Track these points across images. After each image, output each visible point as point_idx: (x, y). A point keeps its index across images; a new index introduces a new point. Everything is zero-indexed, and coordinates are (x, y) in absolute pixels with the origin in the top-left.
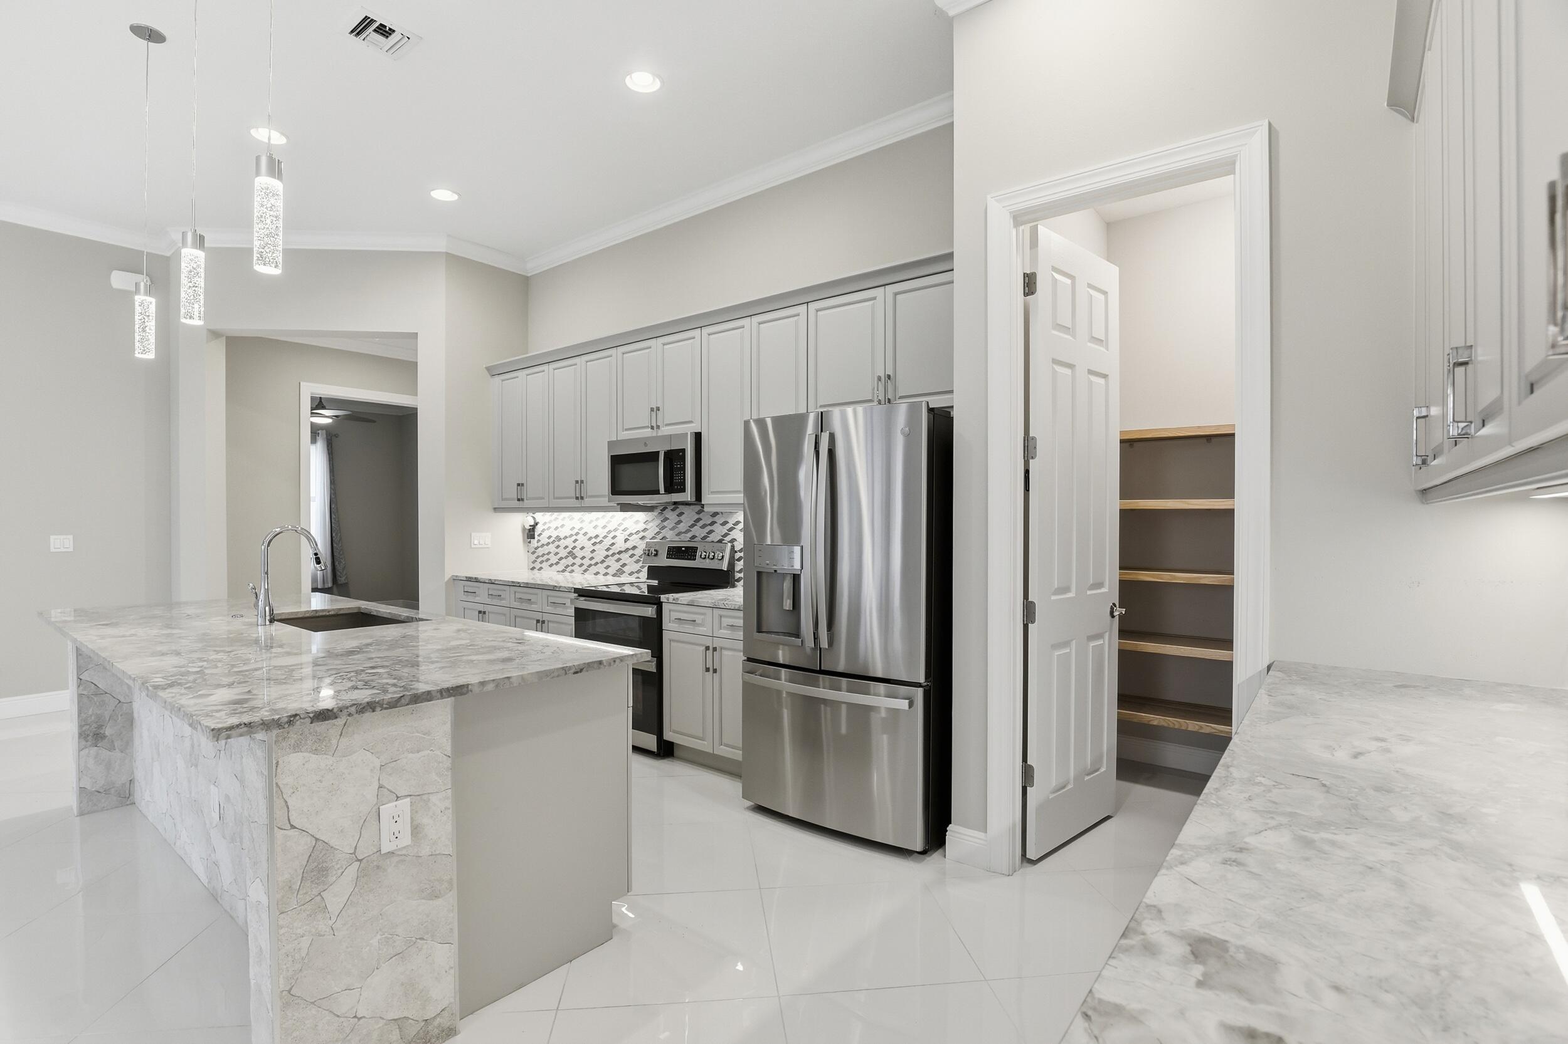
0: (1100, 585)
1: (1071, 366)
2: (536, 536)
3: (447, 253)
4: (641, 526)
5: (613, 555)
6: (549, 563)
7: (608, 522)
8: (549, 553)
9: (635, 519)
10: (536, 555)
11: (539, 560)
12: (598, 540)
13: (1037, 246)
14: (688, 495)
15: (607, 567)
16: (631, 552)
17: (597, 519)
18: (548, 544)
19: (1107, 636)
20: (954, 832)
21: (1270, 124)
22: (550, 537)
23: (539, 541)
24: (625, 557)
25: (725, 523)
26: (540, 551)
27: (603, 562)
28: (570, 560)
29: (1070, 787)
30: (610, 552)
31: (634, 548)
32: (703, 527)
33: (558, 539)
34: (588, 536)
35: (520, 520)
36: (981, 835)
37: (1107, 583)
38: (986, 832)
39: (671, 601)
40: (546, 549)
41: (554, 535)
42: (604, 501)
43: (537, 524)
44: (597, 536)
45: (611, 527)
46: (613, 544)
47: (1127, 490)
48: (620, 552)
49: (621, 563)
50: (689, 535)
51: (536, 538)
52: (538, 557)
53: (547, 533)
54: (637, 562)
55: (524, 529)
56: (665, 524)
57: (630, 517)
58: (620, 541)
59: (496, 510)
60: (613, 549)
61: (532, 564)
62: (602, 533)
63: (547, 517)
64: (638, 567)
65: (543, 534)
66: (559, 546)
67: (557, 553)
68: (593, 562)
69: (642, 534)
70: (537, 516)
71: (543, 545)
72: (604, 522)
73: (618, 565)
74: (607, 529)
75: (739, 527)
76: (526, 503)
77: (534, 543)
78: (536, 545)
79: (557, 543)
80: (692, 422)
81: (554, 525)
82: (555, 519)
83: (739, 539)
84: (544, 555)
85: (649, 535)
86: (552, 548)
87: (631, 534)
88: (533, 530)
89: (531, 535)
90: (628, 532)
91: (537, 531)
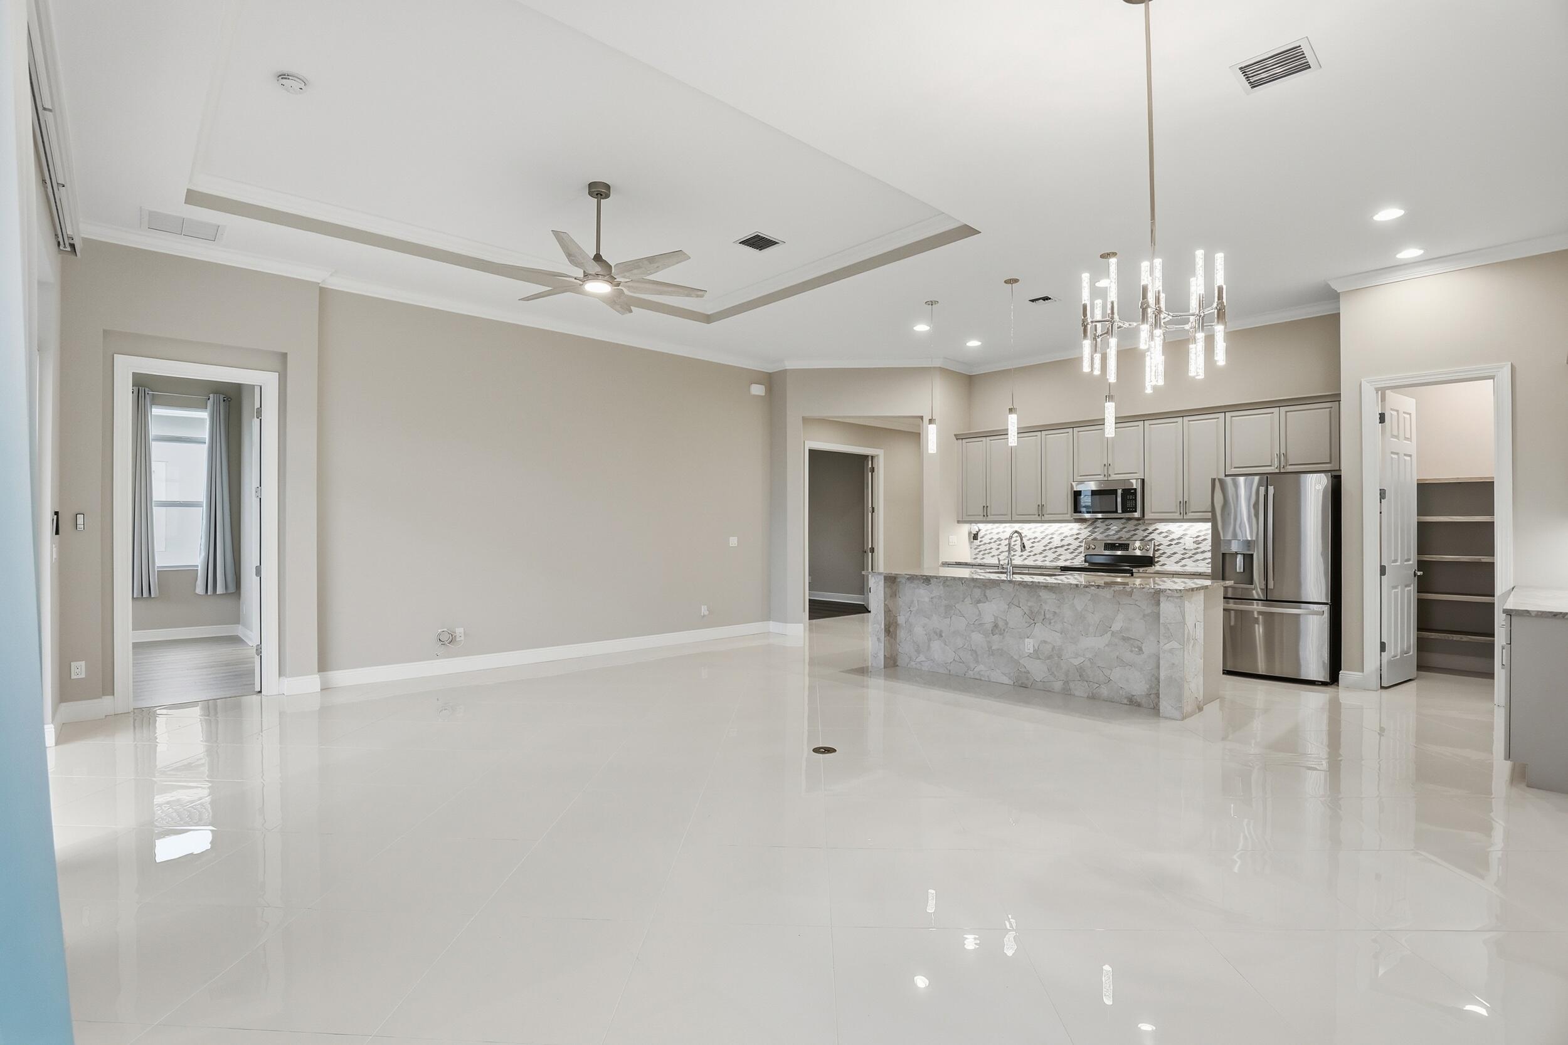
0: (1408, 560)
1: (1397, 454)
2: (979, 538)
3: (940, 367)
4: (1075, 531)
5: (1050, 549)
6: (991, 555)
7: (1047, 529)
8: (991, 548)
9: (1069, 528)
10: (978, 550)
11: (982, 553)
12: (1036, 540)
13: (1385, 401)
14: (1137, 515)
15: (1045, 557)
16: (1066, 547)
17: (1036, 528)
18: (990, 543)
19: (1412, 585)
20: (1343, 674)
21: (1512, 364)
22: (991, 539)
23: (981, 541)
24: (1060, 550)
25: (1145, 530)
26: (982, 548)
27: (1041, 553)
29: (1398, 657)
30: (1047, 548)
31: (1069, 544)
32: (1129, 531)
33: (1000, 539)
35: (965, 529)
36: (1361, 674)
37: (1412, 559)
38: (1363, 672)
39: (1141, 571)
40: (988, 546)
41: (996, 537)
42: (1068, 517)
43: (979, 530)
44: (1035, 538)
45: (1047, 532)
46: (1050, 543)
47: (1420, 512)
48: (1056, 548)
49: (1057, 554)
50: (1117, 536)
51: (979, 539)
52: (980, 551)
53: (989, 536)
54: (1072, 553)
55: (970, 533)
56: (1096, 530)
57: (1065, 526)
58: (1056, 542)
59: (959, 522)
60: (1050, 546)
61: (976, 555)
62: (1040, 536)
63: (990, 526)
64: (1072, 556)
65: (986, 537)
66: (1000, 544)
67: (998, 549)
68: (1032, 554)
69: (1076, 537)
70: (981, 526)
71: (985, 544)
72: (1042, 529)
73: (1055, 556)
74: (1045, 534)
75: (1157, 531)
76: (990, 518)
77: (977, 542)
78: (979, 544)
79: (998, 542)
80: (1136, 473)
81: (995, 531)
82: (997, 528)
83: (1158, 538)
84: (986, 550)
85: (1082, 537)
86: (994, 546)
87: (1066, 537)
88: (977, 534)
89: (975, 537)
90: (1064, 535)
91: (980, 535)
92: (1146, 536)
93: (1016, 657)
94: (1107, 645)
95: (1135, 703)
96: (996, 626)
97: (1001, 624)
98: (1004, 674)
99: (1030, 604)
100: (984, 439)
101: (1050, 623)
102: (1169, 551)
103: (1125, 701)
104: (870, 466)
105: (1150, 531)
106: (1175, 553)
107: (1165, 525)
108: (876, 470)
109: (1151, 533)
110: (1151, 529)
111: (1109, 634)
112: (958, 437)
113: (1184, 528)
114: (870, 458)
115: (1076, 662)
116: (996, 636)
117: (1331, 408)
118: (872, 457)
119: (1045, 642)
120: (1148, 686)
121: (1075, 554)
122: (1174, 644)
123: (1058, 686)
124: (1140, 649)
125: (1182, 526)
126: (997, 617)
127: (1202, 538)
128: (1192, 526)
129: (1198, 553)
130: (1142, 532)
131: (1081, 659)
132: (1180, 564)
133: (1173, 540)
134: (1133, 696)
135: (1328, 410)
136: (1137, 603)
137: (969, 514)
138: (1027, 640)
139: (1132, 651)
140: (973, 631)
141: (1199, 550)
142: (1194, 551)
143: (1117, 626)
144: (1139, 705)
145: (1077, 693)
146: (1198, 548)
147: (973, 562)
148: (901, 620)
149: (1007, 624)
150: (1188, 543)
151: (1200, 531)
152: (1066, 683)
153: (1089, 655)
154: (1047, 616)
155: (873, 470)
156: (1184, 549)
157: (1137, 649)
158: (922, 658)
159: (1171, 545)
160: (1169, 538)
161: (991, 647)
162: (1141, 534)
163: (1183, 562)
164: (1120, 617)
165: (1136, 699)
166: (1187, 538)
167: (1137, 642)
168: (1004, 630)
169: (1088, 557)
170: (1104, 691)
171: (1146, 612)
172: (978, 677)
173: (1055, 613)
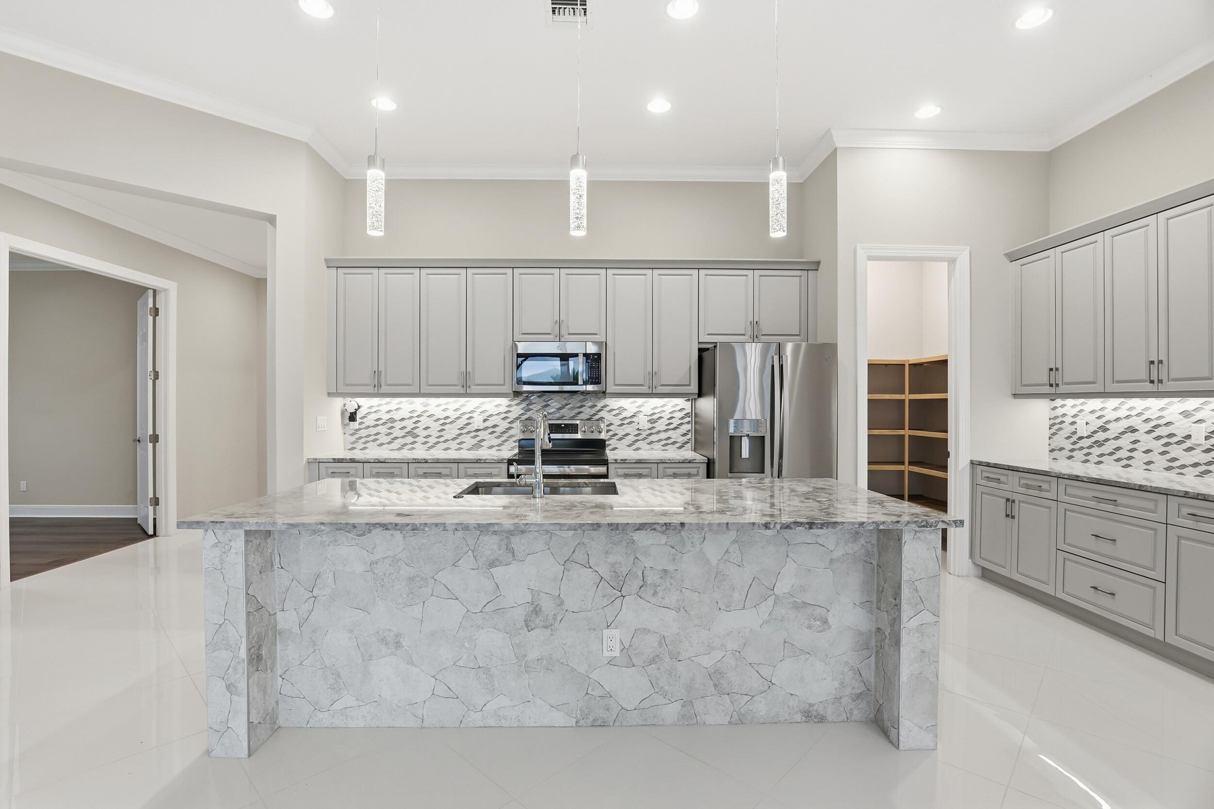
3: (307, 144)
4: (503, 409)
5: (469, 433)
6: (378, 442)
7: (463, 406)
8: (378, 434)
9: (495, 403)
10: (357, 436)
11: (363, 440)
12: (448, 421)
14: (603, 386)
15: (461, 445)
16: (490, 430)
17: (446, 404)
18: (376, 426)
21: (970, 249)
22: (379, 419)
23: (361, 423)
26: (363, 433)
27: (455, 439)
28: (410, 439)
30: (464, 431)
31: (495, 426)
32: (572, 409)
33: (392, 420)
34: (434, 418)
35: (337, 405)
40: (373, 431)
41: (386, 417)
42: (499, 389)
43: (359, 407)
44: (447, 417)
45: (464, 410)
46: (468, 424)
48: (477, 430)
49: (478, 439)
50: (558, 415)
51: (359, 420)
52: (360, 438)
53: (375, 416)
54: (498, 437)
55: (343, 412)
56: (531, 407)
57: (490, 402)
58: (477, 422)
59: (330, 394)
60: (469, 428)
61: (352, 443)
62: (453, 415)
63: (375, 401)
64: (499, 441)
65: (369, 417)
66: (392, 427)
67: (390, 434)
68: (442, 439)
69: (504, 415)
70: (362, 401)
71: (368, 427)
72: (456, 406)
73: (475, 441)
74: (460, 412)
75: (608, 408)
76: (384, 389)
77: (355, 425)
78: (357, 427)
79: (390, 425)
80: (596, 334)
81: (385, 408)
82: (387, 403)
83: (608, 417)
84: (369, 436)
85: (512, 416)
86: (383, 429)
87: (491, 415)
88: (355, 413)
89: (352, 417)
90: (488, 414)
91: (358, 416)
92: (594, 415)
93: (582, 669)
94: (765, 622)
95: (815, 717)
96: (537, 611)
97: (547, 605)
98: (556, 708)
99: (611, 559)
100: (376, 270)
101: (655, 594)
102: (621, 433)
103: (799, 717)
104: (151, 305)
105: (599, 408)
106: (627, 435)
107: (615, 401)
108: (161, 312)
109: (599, 411)
110: (600, 404)
111: (771, 601)
112: (330, 264)
113: (637, 404)
114: (151, 292)
115: (707, 661)
116: (537, 631)
117: (801, 276)
118: (155, 291)
119: (646, 631)
120: (837, 684)
121: (503, 439)
122: (926, 617)
123: (671, 711)
124: (825, 622)
125: (636, 402)
126: (539, 592)
127: (659, 415)
128: (646, 402)
129: (652, 434)
130: (589, 410)
131: (719, 655)
132: (634, 447)
133: (625, 418)
134: (811, 705)
135: (799, 278)
136: (819, 540)
137: (348, 382)
138: (606, 632)
139: (809, 627)
140: (479, 627)
141: (654, 431)
142: (649, 432)
143: (782, 588)
144: (822, 719)
145: (709, 720)
146: (653, 428)
147: (349, 455)
148: (286, 620)
149: (560, 602)
150: (643, 422)
151: (656, 408)
152: (688, 703)
153: (732, 645)
154: (649, 580)
155: (156, 312)
156: (638, 429)
157: (818, 623)
158: (348, 700)
159: (622, 425)
160: (621, 417)
161: (525, 656)
162: (587, 412)
163: (637, 445)
164: (791, 566)
165: (816, 711)
166: (641, 416)
167: (819, 610)
168: (555, 618)
169: (523, 442)
170: (761, 708)
171: (835, 555)
172: (492, 722)
173: (665, 571)
